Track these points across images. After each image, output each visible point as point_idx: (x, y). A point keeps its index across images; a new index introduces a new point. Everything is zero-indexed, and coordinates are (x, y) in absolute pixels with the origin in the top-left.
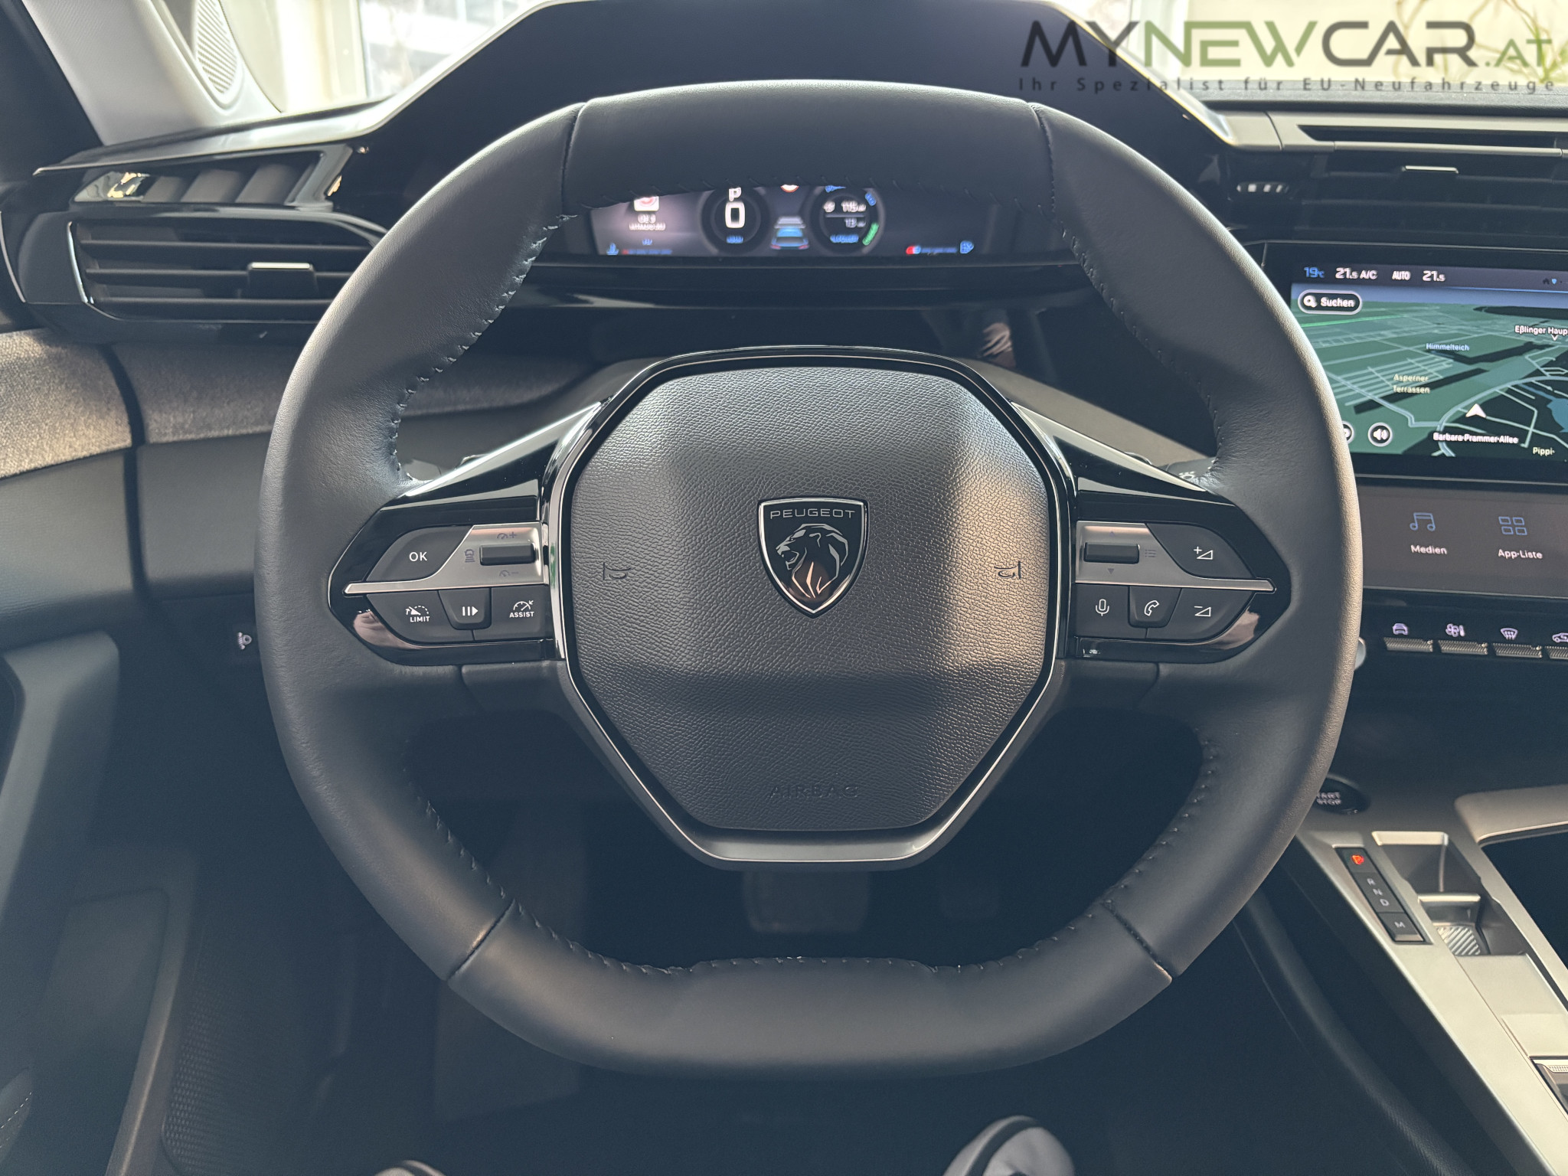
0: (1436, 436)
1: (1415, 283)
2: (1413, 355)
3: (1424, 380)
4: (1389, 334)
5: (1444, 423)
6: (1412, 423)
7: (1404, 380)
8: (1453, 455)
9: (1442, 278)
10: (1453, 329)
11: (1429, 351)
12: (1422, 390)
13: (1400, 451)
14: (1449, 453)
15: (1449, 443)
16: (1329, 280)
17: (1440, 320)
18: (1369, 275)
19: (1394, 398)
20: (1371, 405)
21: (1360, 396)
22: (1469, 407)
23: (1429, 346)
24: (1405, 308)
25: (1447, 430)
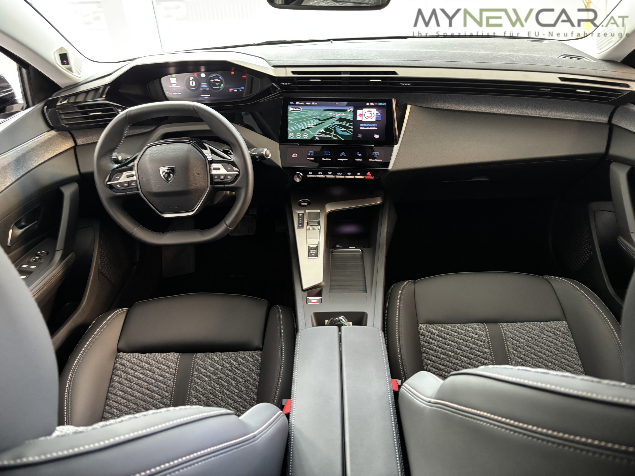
0: (315, 136)
1: (311, 105)
2: (312, 120)
3: (313, 125)
4: (306, 115)
5: (316, 133)
6: (311, 133)
7: (309, 125)
8: (319, 139)
9: (316, 104)
10: (318, 114)
11: (314, 119)
12: (313, 127)
13: (309, 139)
14: (318, 139)
15: (318, 137)
16: (295, 105)
17: (316, 112)
18: (303, 103)
19: (308, 128)
20: (303, 130)
21: (302, 128)
22: (321, 130)
23: (314, 118)
24: (309, 110)
25: (318, 134)
